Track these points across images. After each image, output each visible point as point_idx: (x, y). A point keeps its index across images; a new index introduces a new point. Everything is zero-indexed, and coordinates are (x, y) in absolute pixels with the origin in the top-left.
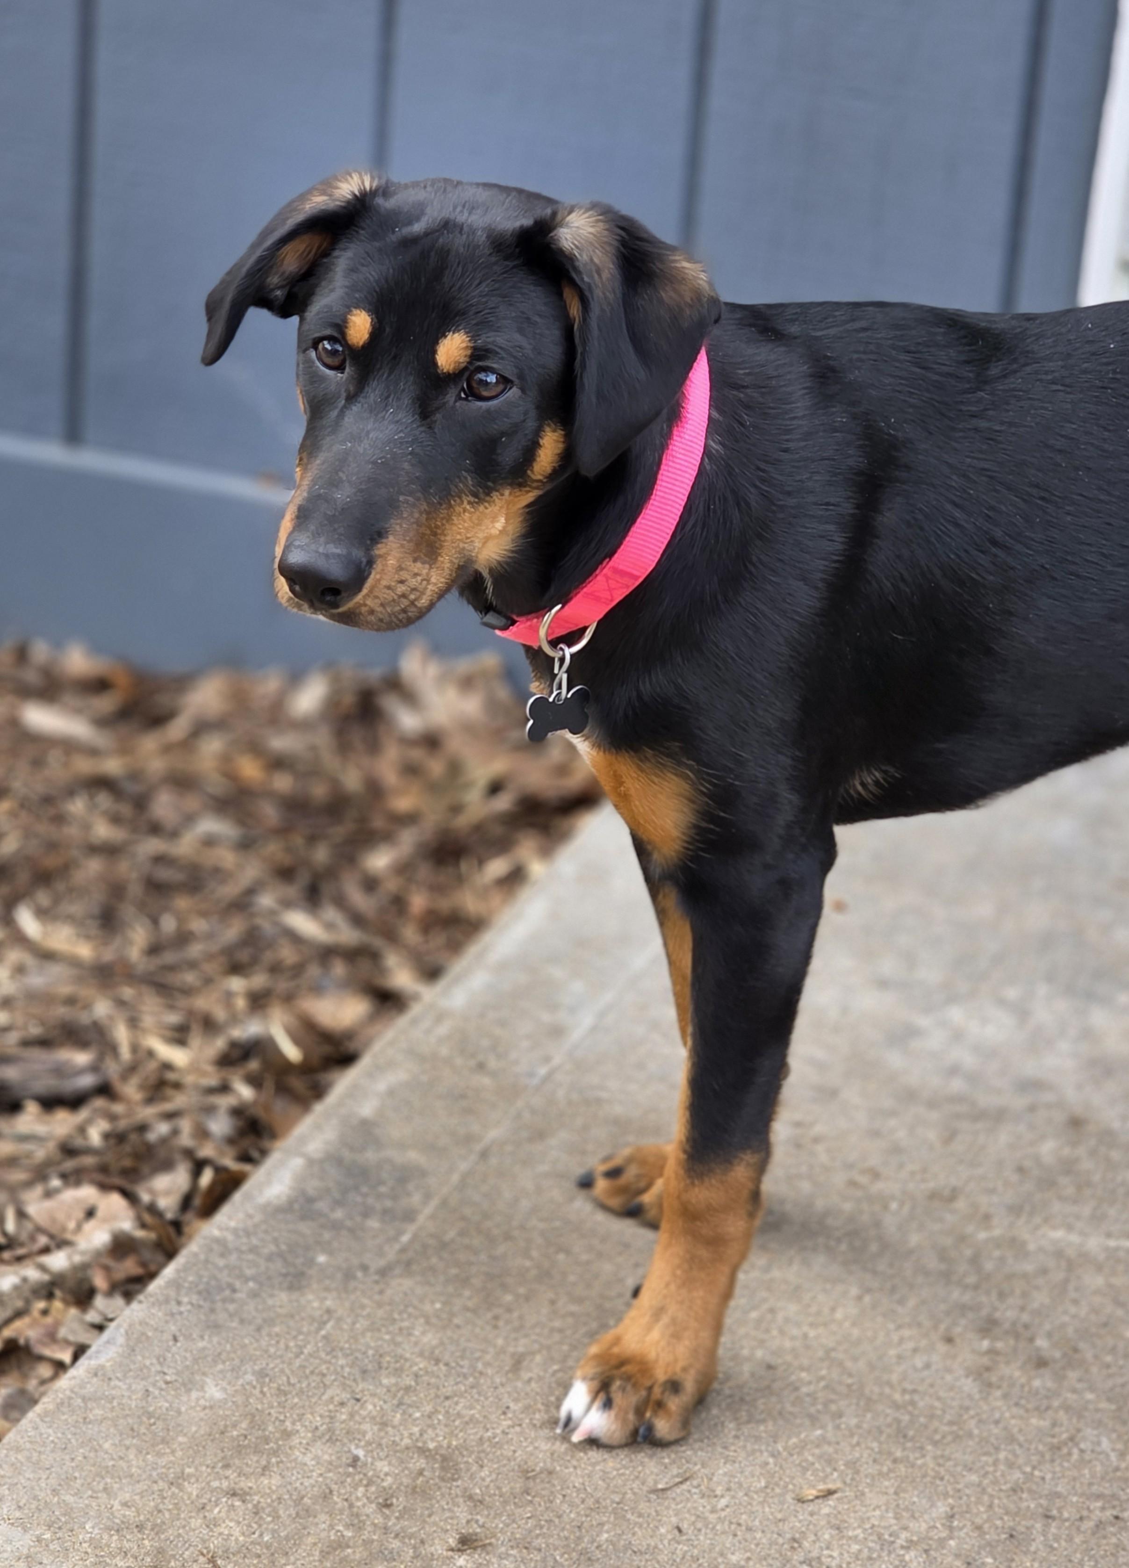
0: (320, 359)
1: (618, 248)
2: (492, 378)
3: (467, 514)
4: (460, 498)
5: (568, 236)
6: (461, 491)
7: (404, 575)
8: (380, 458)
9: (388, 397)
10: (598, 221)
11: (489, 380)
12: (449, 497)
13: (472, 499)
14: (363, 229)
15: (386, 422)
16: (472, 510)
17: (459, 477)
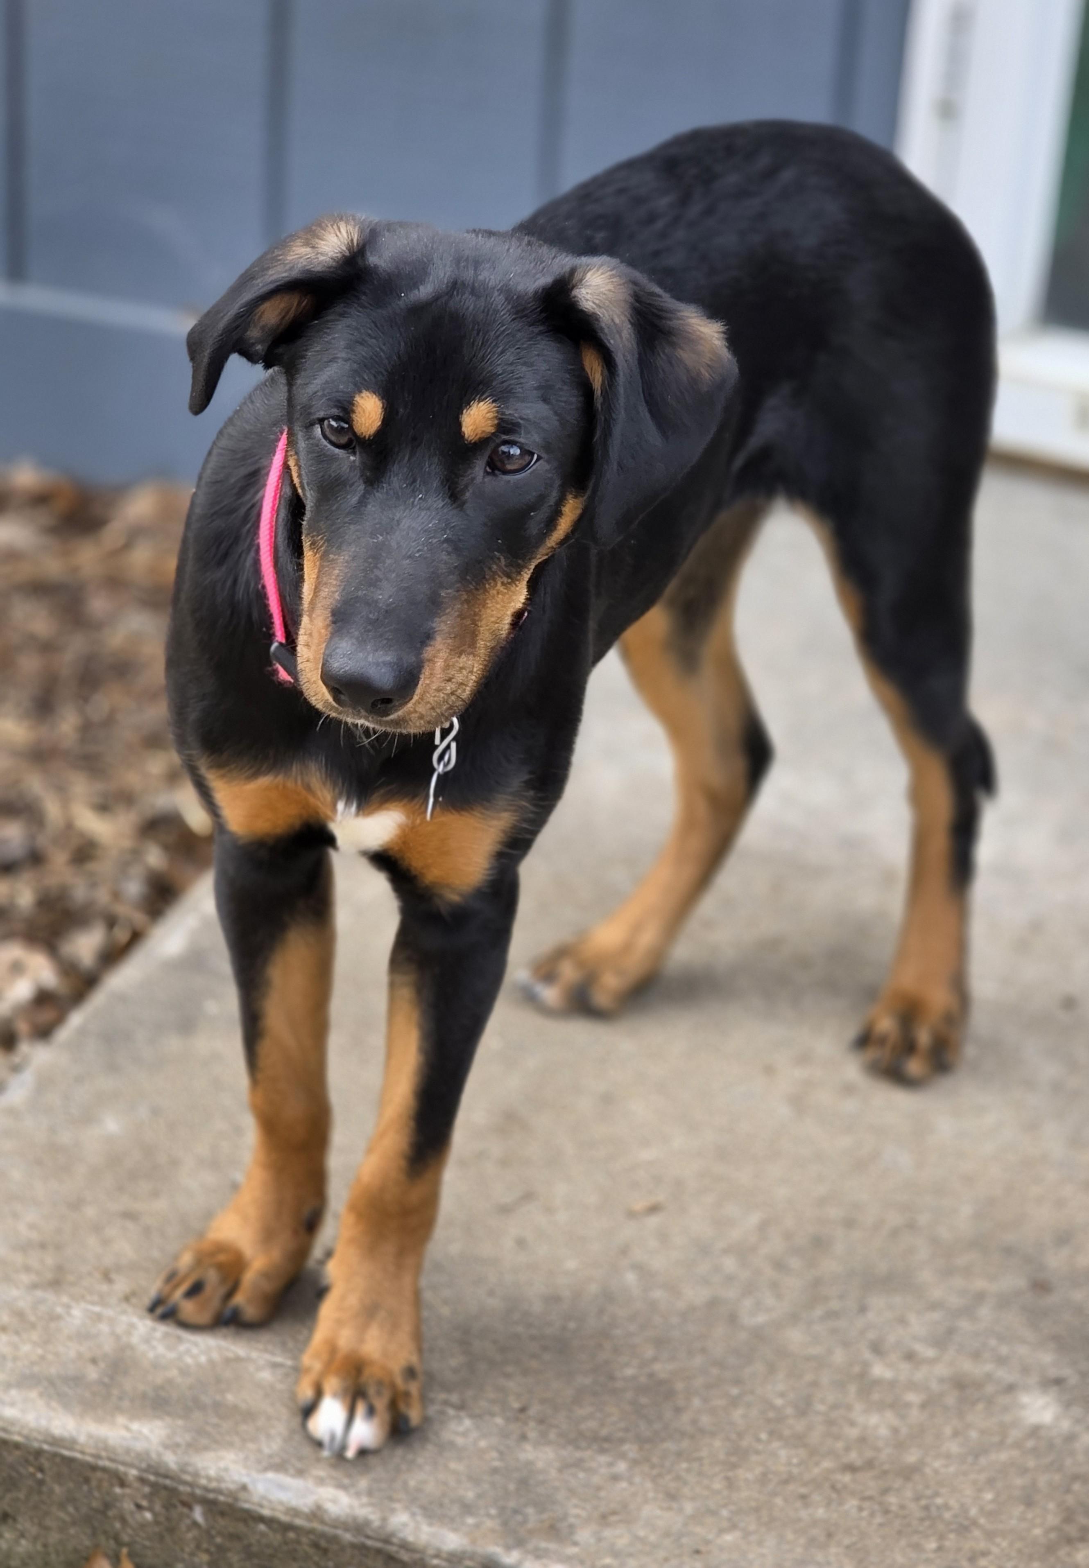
0: (325, 436)
1: (631, 303)
2: (515, 451)
3: (500, 596)
4: (494, 580)
5: (588, 297)
6: (495, 573)
7: (452, 672)
8: (418, 551)
9: (414, 481)
10: (612, 276)
11: (512, 452)
12: (485, 582)
13: (505, 580)
14: (365, 293)
15: (415, 509)
16: (506, 591)
17: (492, 558)
